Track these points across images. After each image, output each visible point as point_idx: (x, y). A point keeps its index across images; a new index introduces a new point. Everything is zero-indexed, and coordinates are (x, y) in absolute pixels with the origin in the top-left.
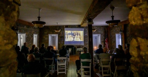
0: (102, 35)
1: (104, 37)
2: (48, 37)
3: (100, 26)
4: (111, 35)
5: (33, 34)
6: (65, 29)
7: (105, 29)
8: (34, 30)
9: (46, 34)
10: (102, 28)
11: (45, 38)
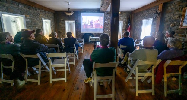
0: (124, 22)
1: (126, 25)
2: (64, 24)
3: (123, 12)
4: (135, 21)
5: (42, 19)
6: (82, 14)
7: (128, 15)
8: (44, 14)
9: (62, 20)
10: (125, 14)
11: (61, 25)
